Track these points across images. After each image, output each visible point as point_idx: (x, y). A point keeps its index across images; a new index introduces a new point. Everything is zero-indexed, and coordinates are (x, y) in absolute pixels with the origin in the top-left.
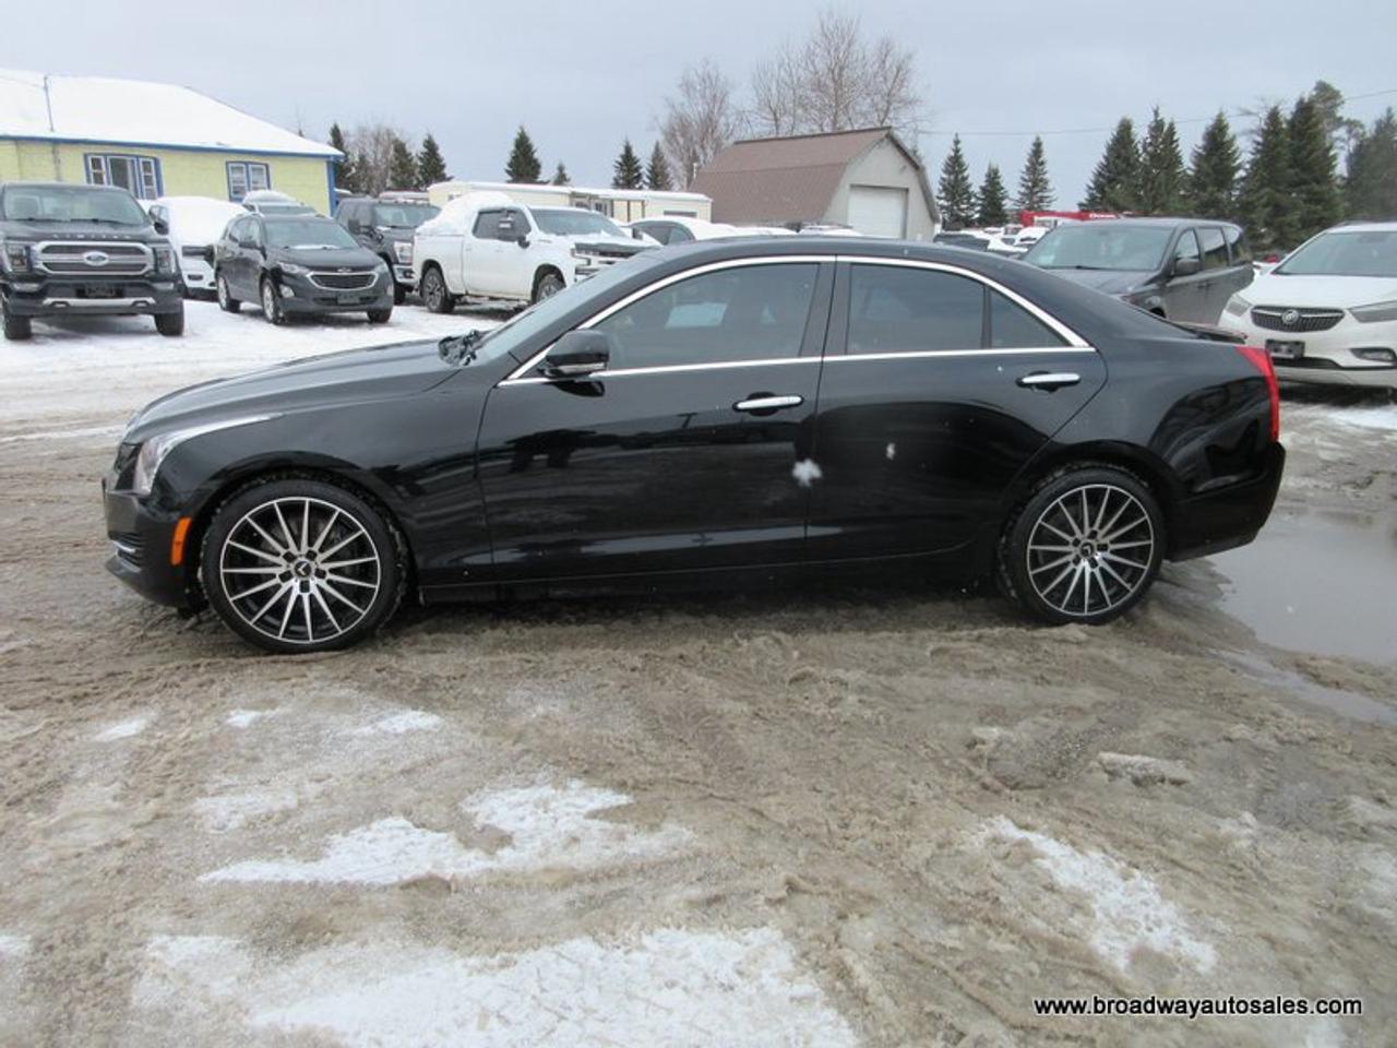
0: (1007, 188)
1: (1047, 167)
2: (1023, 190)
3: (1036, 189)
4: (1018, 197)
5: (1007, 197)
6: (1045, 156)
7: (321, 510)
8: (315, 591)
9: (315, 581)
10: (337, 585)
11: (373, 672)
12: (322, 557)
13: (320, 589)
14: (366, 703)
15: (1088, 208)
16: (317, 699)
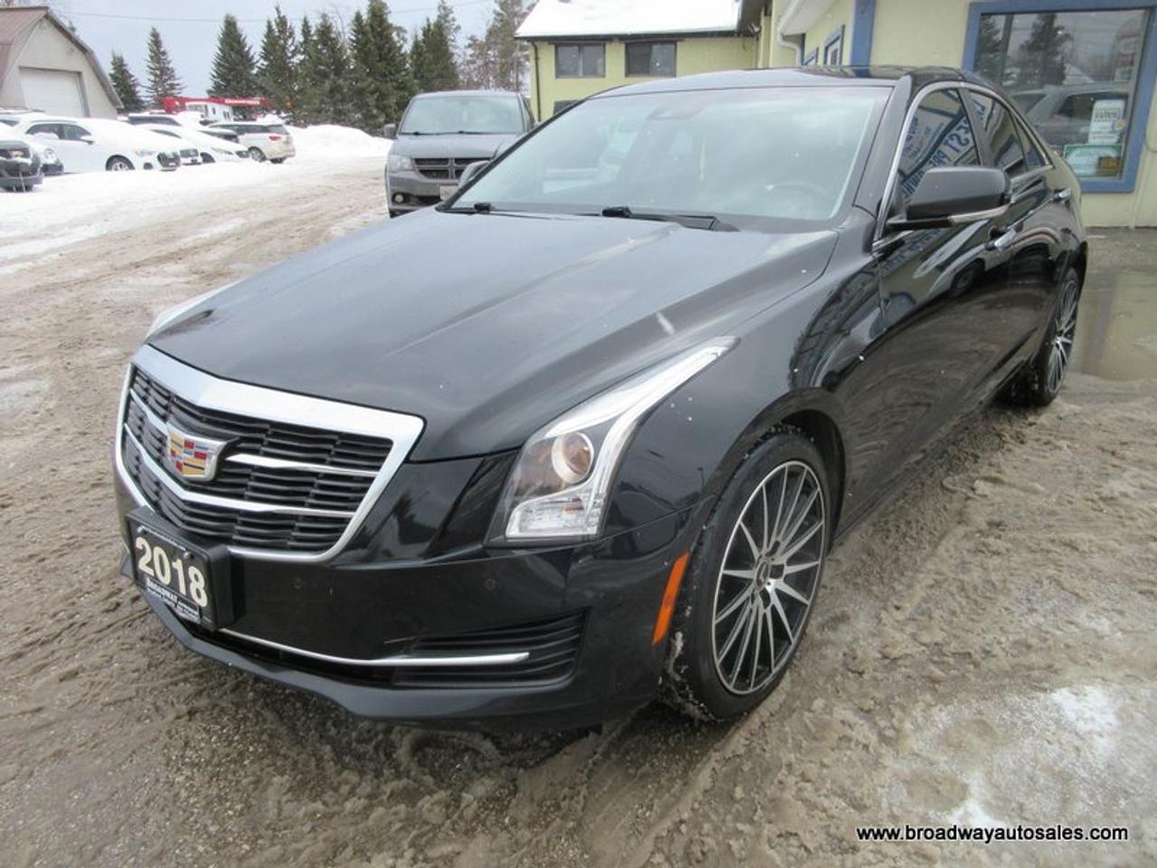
0: (136, 76)
1: (170, 57)
3: (165, 77)
4: (150, 84)
5: (138, 85)
6: (165, 45)
7: (794, 474)
8: (775, 600)
9: (772, 585)
10: (787, 580)
11: (879, 675)
12: (783, 545)
13: (779, 593)
14: (995, 714)
15: (217, 95)
16: (947, 741)
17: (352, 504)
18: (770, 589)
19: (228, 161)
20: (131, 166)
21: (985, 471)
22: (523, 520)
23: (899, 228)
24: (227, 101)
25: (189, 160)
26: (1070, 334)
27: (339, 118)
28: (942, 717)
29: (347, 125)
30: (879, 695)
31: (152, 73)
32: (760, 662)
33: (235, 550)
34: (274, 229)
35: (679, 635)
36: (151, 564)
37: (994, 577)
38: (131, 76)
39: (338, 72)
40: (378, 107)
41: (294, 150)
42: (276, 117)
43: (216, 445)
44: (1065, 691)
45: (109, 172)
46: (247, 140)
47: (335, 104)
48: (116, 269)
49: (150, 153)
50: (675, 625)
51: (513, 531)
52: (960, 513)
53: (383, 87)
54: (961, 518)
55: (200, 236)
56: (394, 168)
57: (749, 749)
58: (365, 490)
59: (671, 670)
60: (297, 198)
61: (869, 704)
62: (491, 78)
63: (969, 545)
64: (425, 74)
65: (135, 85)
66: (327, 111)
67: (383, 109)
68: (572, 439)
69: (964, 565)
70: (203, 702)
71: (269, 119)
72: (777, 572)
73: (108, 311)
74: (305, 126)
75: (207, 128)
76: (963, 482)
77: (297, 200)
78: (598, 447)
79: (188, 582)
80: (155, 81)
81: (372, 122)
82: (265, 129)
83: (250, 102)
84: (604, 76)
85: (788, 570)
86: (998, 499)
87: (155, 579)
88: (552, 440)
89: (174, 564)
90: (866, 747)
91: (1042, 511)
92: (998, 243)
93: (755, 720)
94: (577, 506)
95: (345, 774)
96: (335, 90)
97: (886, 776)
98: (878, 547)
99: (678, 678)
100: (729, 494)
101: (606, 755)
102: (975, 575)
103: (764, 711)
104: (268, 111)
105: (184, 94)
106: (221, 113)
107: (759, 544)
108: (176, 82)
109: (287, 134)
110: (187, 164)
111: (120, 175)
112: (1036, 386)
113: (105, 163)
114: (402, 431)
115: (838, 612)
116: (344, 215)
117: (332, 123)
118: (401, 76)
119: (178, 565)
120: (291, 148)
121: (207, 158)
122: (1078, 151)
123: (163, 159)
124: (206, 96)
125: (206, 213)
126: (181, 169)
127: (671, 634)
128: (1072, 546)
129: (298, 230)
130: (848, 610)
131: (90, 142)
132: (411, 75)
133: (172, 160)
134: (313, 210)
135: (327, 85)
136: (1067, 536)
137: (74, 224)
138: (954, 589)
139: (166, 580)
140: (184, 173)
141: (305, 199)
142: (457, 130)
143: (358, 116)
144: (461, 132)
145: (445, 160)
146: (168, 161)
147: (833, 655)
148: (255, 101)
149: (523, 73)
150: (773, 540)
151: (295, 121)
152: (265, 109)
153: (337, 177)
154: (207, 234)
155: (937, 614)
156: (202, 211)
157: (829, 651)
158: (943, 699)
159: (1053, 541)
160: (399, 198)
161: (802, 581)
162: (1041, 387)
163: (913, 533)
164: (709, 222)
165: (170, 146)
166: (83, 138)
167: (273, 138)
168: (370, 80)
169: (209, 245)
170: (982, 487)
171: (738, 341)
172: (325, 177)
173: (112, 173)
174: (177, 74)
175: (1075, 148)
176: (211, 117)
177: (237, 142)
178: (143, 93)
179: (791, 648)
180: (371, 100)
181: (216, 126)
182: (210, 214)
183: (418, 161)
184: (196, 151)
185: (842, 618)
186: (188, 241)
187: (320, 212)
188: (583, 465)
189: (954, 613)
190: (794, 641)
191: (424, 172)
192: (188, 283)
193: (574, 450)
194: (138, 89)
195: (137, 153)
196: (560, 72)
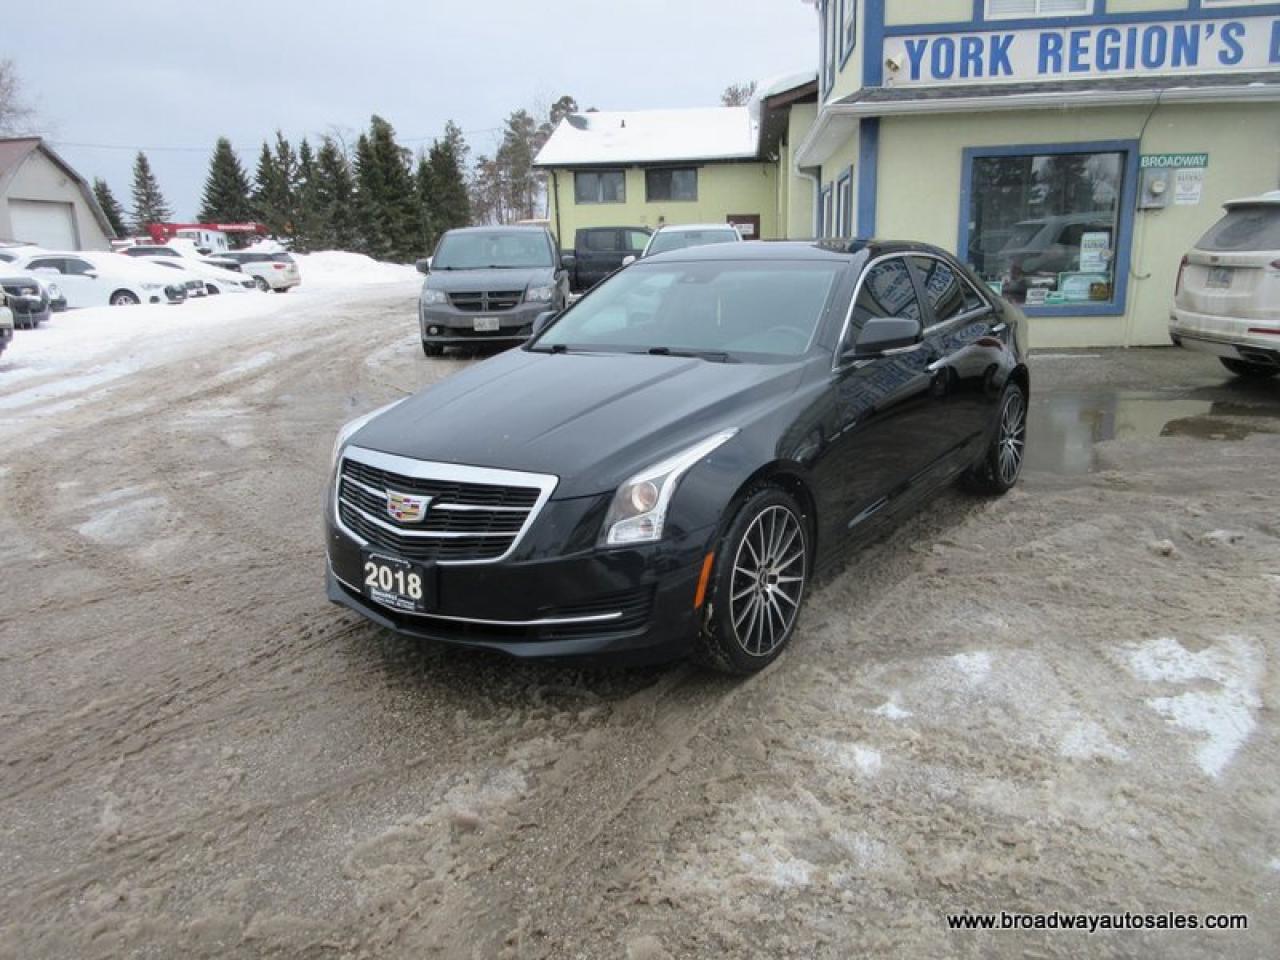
0: (120, 202)
1: (157, 182)
2: (137, 204)
3: (151, 203)
4: (135, 210)
5: (122, 211)
6: (153, 170)
7: (780, 515)
8: (772, 598)
9: (770, 588)
10: (781, 586)
11: (844, 652)
12: (776, 562)
13: (775, 594)
14: (914, 666)
15: (208, 220)
16: (882, 680)
17: (517, 528)
18: (768, 590)
19: (235, 292)
20: (136, 300)
21: (943, 538)
22: (617, 534)
23: (851, 359)
24: (220, 227)
25: (193, 292)
26: (1020, 437)
27: (343, 244)
28: (881, 669)
29: (351, 251)
30: (842, 660)
31: (138, 199)
32: (763, 640)
33: (440, 563)
34: (307, 362)
35: (711, 606)
36: (376, 579)
37: (933, 601)
38: (115, 202)
39: (341, 198)
40: (384, 232)
41: (299, 279)
42: (274, 242)
43: (427, 499)
44: (962, 655)
45: (113, 307)
46: (249, 271)
47: (339, 229)
48: (170, 403)
49: (157, 286)
50: (707, 598)
51: (611, 540)
52: (919, 565)
53: (390, 212)
54: (919, 568)
55: (237, 369)
56: (428, 302)
57: (758, 689)
58: (525, 519)
59: (706, 630)
60: (318, 330)
61: (836, 665)
62: (502, 199)
63: (921, 583)
64: (434, 196)
65: (118, 212)
66: (329, 237)
67: (389, 233)
68: (646, 485)
69: (914, 594)
70: (394, 681)
71: (268, 246)
72: (773, 579)
73: (184, 440)
74: (307, 252)
75: (207, 258)
76: (924, 546)
77: (317, 332)
78: (659, 490)
79: (406, 584)
80: (140, 207)
81: (376, 247)
82: (268, 258)
83: (244, 227)
84: (624, 201)
85: (781, 579)
86: (948, 556)
87: (379, 588)
88: (633, 486)
89: (396, 576)
90: (831, 685)
91: (978, 562)
92: (932, 367)
93: (762, 674)
94: (648, 526)
95: (502, 709)
96: (339, 215)
97: (841, 696)
98: (855, 586)
99: (711, 635)
100: (738, 521)
101: (667, 695)
102: (920, 599)
103: (768, 670)
104: (264, 236)
105: (172, 220)
106: (215, 239)
107: (760, 558)
108: (163, 208)
109: (292, 262)
110: (193, 297)
111: (126, 309)
112: (991, 477)
113: (109, 295)
114: (546, 484)
115: (822, 622)
116: (374, 347)
117: (336, 249)
118: (409, 199)
119: (400, 575)
120: (295, 276)
121: (212, 290)
122: (1071, 279)
123: (171, 293)
124: (197, 222)
125: (230, 347)
126: (189, 302)
127: (705, 605)
128: (993, 581)
129: (333, 363)
130: (829, 621)
131: (94, 277)
132: (419, 198)
133: (179, 293)
134: (339, 342)
135: (331, 209)
136: (990, 575)
137: (103, 360)
138: (903, 607)
139: (389, 586)
140: (191, 304)
141: (326, 330)
142: (488, 264)
143: (364, 240)
144: (493, 267)
145: (479, 294)
146: (174, 294)
147: (816, 644)
148: (250, 227)
149: (536, 195)
150: (769, 556)
151: (297, 248)
152: (260, 234)
153: (350, 306)
154: (243, 367)
155: (888, 621)
156: (225, 345)
157: (813, 642)
158: (884, 661)
159: (979, 579)
160: (434, 330)
161: (791, 589)
162: (995, 477)
163: (883, 578)
164: (722, 357)
165: (176, 279)
166: (87, 272)
167: (277, 267)
168: (376, 204)
169: (251, 379)
170: (938, 548)
171: (741, 430)
172: (338, 306)
173: (116, 308)
174: (166, 198)
175: (1068, 275)
176: (205, 245)
177: (240, 271)
178: (127, 220)
179: (785, 635)
180: (377, 224)
181: (215, 256)
182: (237, 348)
183: (453, 295)
184: (201, 283)
185: (825, 625)
186: (225, 376)
187: (347, 344)
188: (651, 500)
189: (901, 620)
190: (787, 630)
191: (458, 305)
192: (247, 414)
193: (646, 490)
194: (122, 215)
195: (143, 287)
196: (580, 198)
